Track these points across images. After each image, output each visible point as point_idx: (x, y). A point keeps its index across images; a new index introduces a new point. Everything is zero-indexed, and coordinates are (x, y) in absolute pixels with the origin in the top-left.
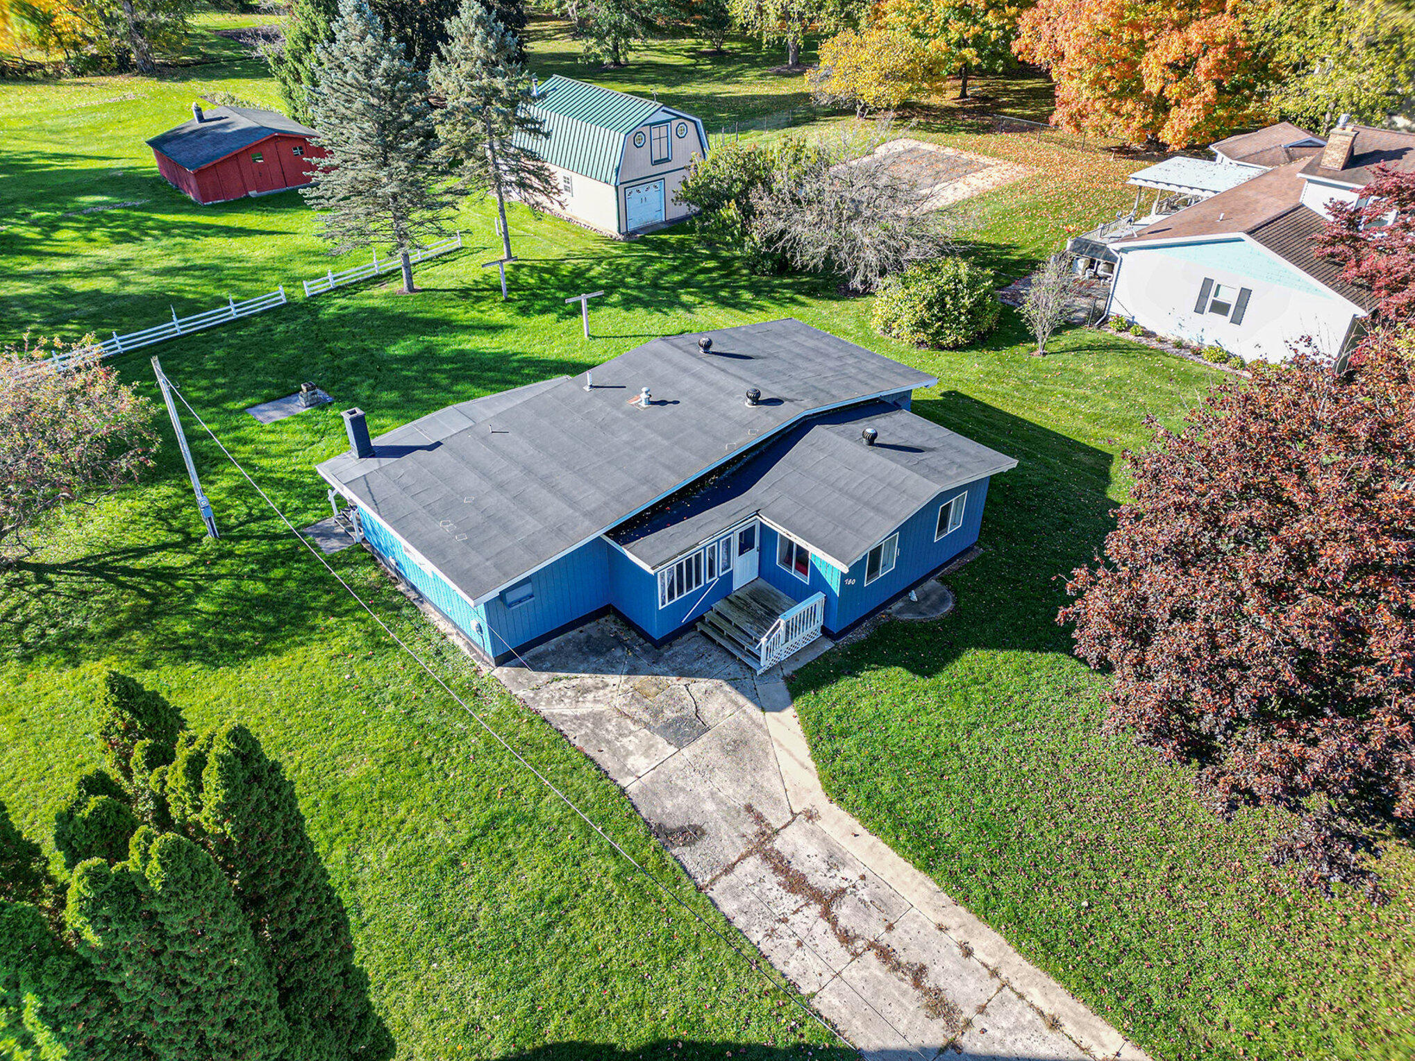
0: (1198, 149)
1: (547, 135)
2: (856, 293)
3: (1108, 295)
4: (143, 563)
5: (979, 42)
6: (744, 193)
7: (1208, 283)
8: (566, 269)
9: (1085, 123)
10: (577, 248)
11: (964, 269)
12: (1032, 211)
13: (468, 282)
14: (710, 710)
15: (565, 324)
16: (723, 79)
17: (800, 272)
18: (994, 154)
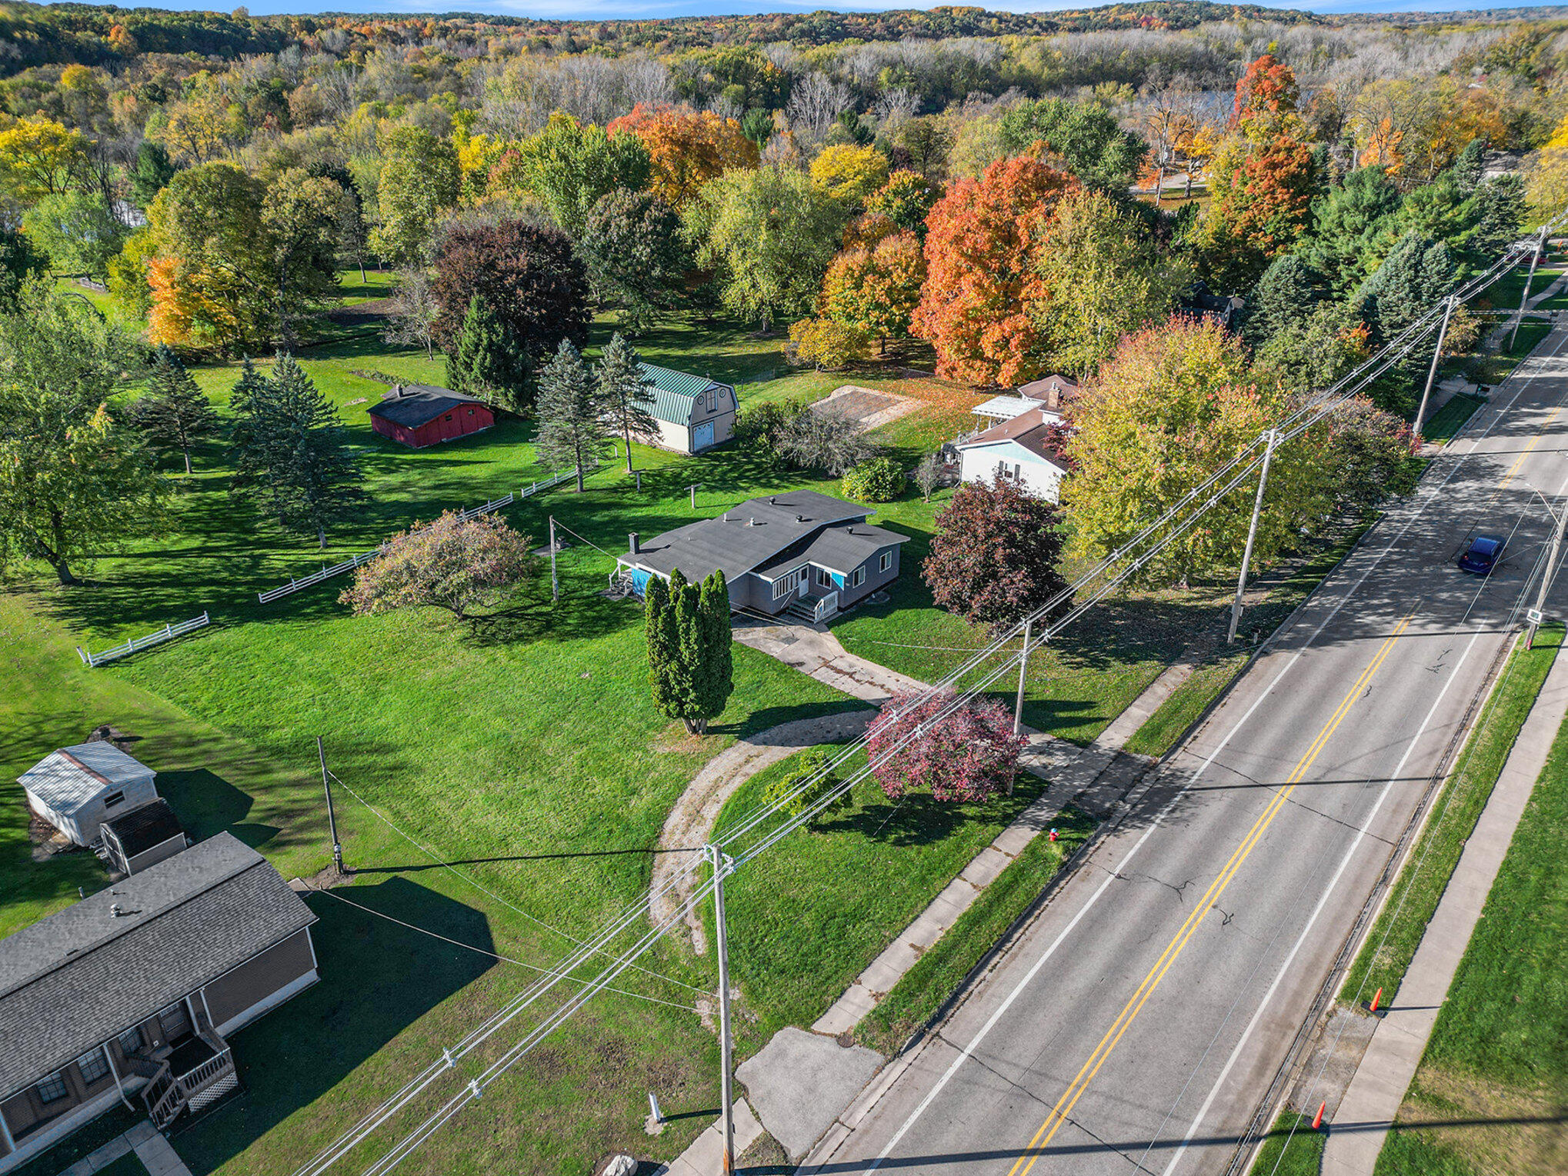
0: (1012, 392)
1: (654, 402)
2: (833, 478)
3: (958, 472)
4: (530, 611)
5: (889, 322)
6: (770, 429)
7: (1001, 463)
8: (668, 474)
9: (955, 374)
10: (669, 462)
11: (886, 462)
12: (925, 428)
13: (613, 483)
14: (798, 635)
15: (679, 502)
16: (720, 343)
17: (803, 468)
18: (904, 394)
